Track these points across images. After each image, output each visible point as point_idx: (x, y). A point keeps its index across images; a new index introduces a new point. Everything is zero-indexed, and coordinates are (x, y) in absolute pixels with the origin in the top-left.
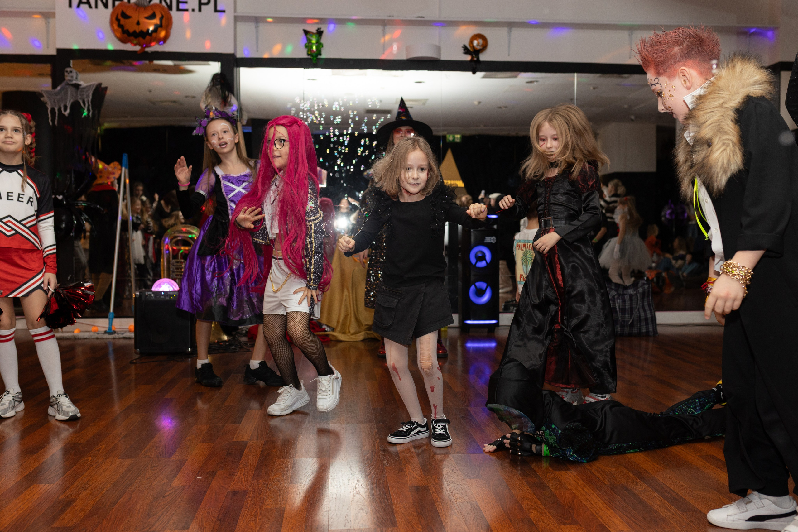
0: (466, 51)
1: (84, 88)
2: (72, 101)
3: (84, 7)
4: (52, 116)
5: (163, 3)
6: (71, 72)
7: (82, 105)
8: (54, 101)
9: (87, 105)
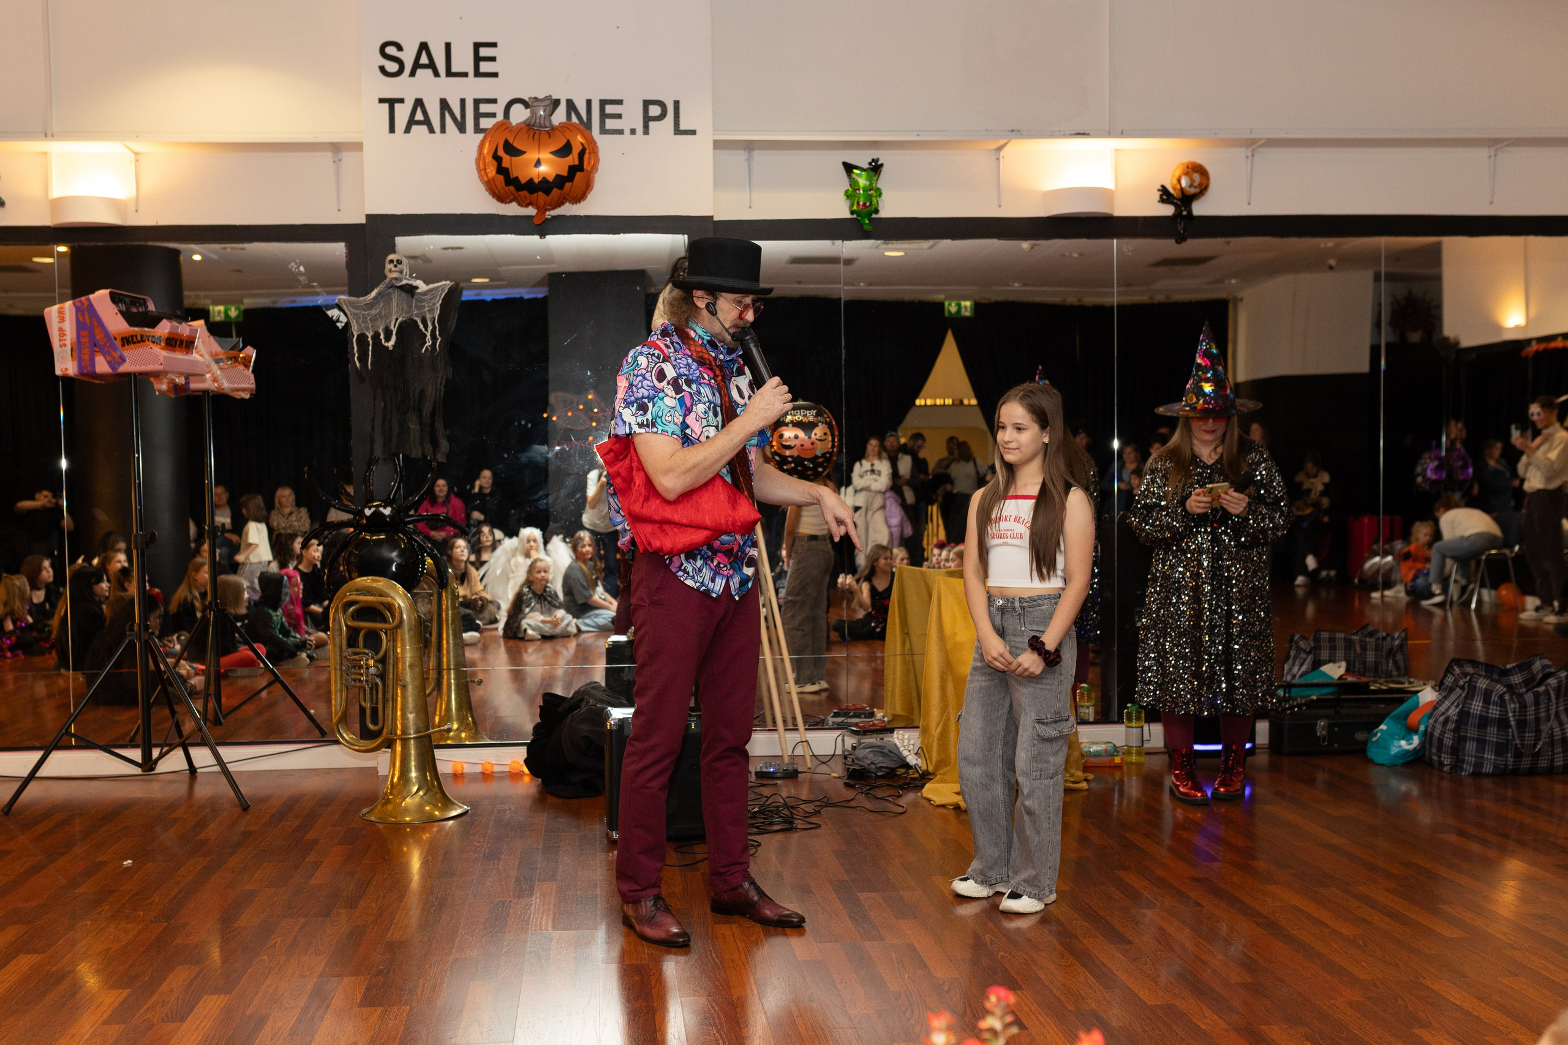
0: (1165, 197)
1: (425, 293)
2: (400, 319)
3: (419, 130)
4: (358, 351)
5: (574, 119)
6: (399, 262)
7: (421, 327)
8: (364, 321)
9: (430, 327)
